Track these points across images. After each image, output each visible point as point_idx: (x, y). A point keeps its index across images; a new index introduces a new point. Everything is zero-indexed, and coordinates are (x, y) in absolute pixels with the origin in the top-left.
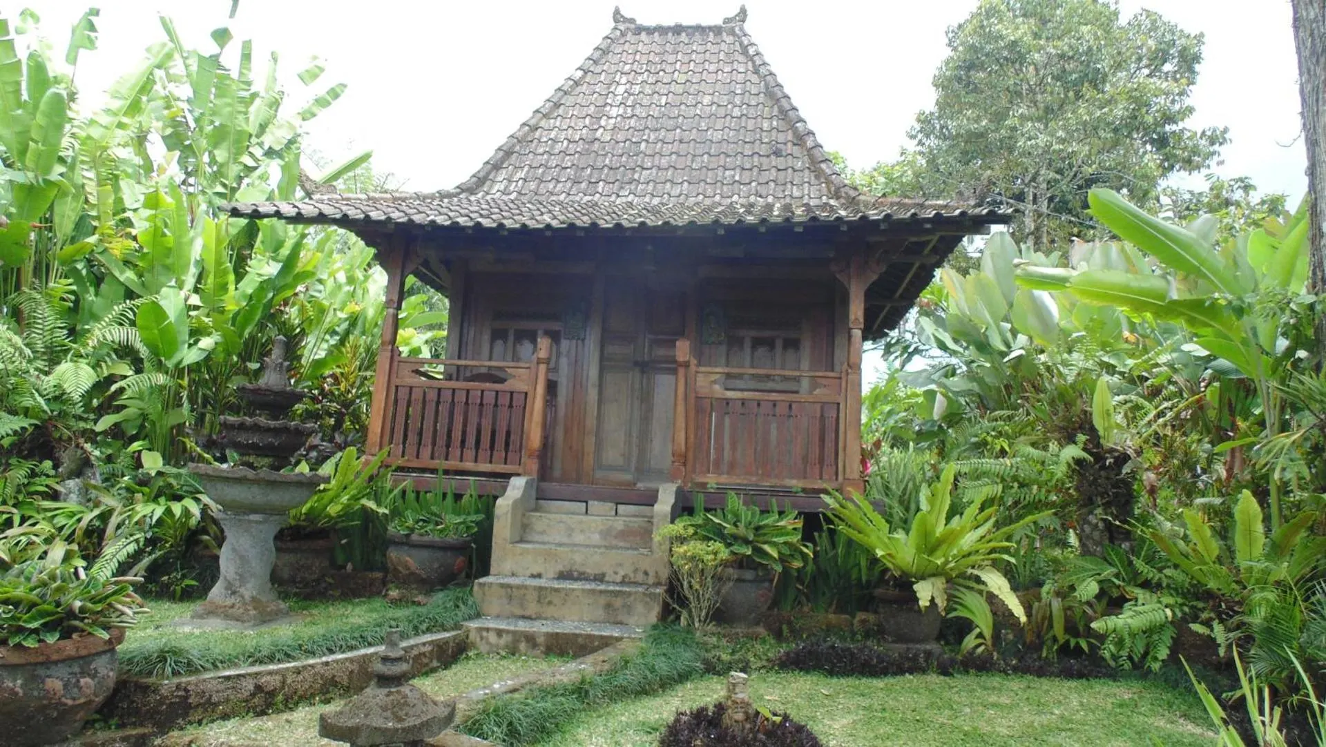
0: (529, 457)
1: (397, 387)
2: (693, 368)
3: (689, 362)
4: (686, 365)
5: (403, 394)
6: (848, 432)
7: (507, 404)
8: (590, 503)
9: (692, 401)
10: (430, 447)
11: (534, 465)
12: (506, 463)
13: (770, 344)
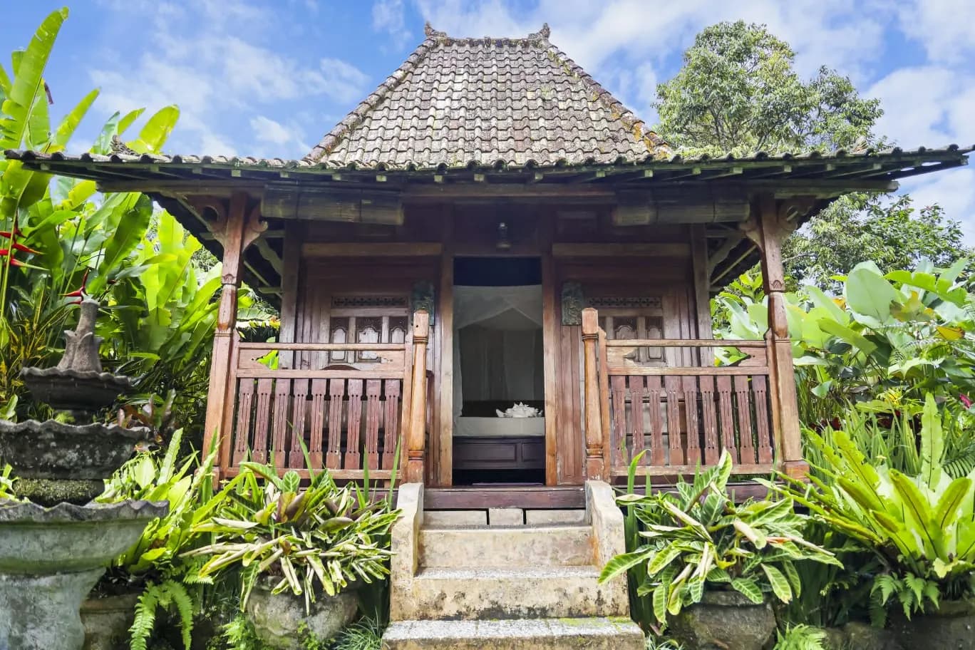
0: (410, 458)
1: (239, 380)
2: (603, 342)
3: (597, 334)
4: (595, 338)
5: (246, 387)
6: (784, 407)
7: (379, 394)
8: (491, 510)
9: (604, 380)
10: (284, 452)
11: (418, 469)
12: (380, 468)
13: (632, 324)
